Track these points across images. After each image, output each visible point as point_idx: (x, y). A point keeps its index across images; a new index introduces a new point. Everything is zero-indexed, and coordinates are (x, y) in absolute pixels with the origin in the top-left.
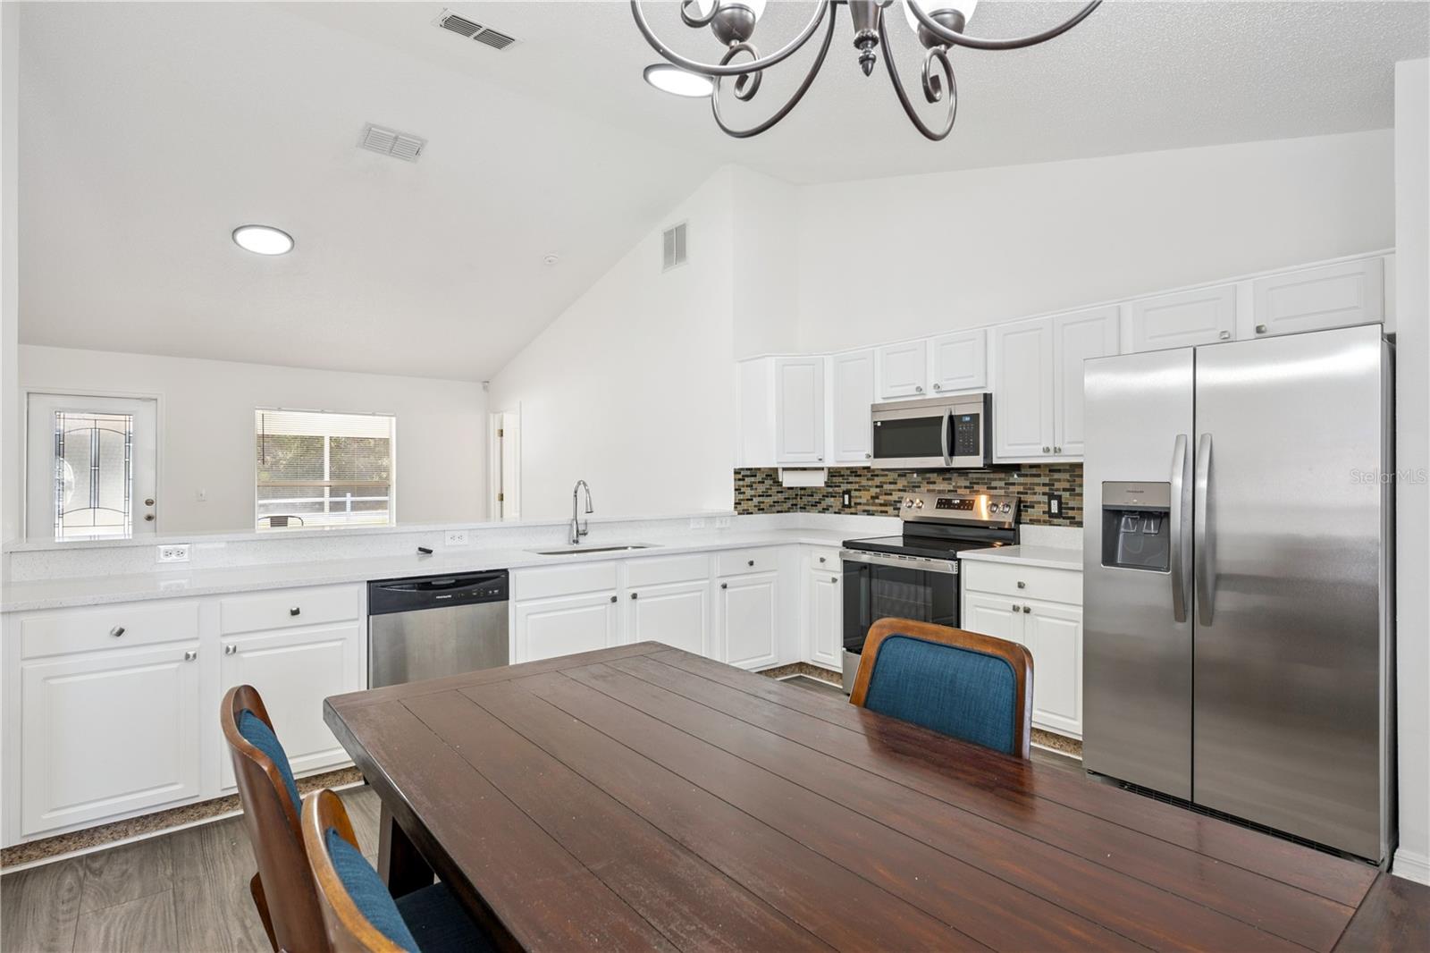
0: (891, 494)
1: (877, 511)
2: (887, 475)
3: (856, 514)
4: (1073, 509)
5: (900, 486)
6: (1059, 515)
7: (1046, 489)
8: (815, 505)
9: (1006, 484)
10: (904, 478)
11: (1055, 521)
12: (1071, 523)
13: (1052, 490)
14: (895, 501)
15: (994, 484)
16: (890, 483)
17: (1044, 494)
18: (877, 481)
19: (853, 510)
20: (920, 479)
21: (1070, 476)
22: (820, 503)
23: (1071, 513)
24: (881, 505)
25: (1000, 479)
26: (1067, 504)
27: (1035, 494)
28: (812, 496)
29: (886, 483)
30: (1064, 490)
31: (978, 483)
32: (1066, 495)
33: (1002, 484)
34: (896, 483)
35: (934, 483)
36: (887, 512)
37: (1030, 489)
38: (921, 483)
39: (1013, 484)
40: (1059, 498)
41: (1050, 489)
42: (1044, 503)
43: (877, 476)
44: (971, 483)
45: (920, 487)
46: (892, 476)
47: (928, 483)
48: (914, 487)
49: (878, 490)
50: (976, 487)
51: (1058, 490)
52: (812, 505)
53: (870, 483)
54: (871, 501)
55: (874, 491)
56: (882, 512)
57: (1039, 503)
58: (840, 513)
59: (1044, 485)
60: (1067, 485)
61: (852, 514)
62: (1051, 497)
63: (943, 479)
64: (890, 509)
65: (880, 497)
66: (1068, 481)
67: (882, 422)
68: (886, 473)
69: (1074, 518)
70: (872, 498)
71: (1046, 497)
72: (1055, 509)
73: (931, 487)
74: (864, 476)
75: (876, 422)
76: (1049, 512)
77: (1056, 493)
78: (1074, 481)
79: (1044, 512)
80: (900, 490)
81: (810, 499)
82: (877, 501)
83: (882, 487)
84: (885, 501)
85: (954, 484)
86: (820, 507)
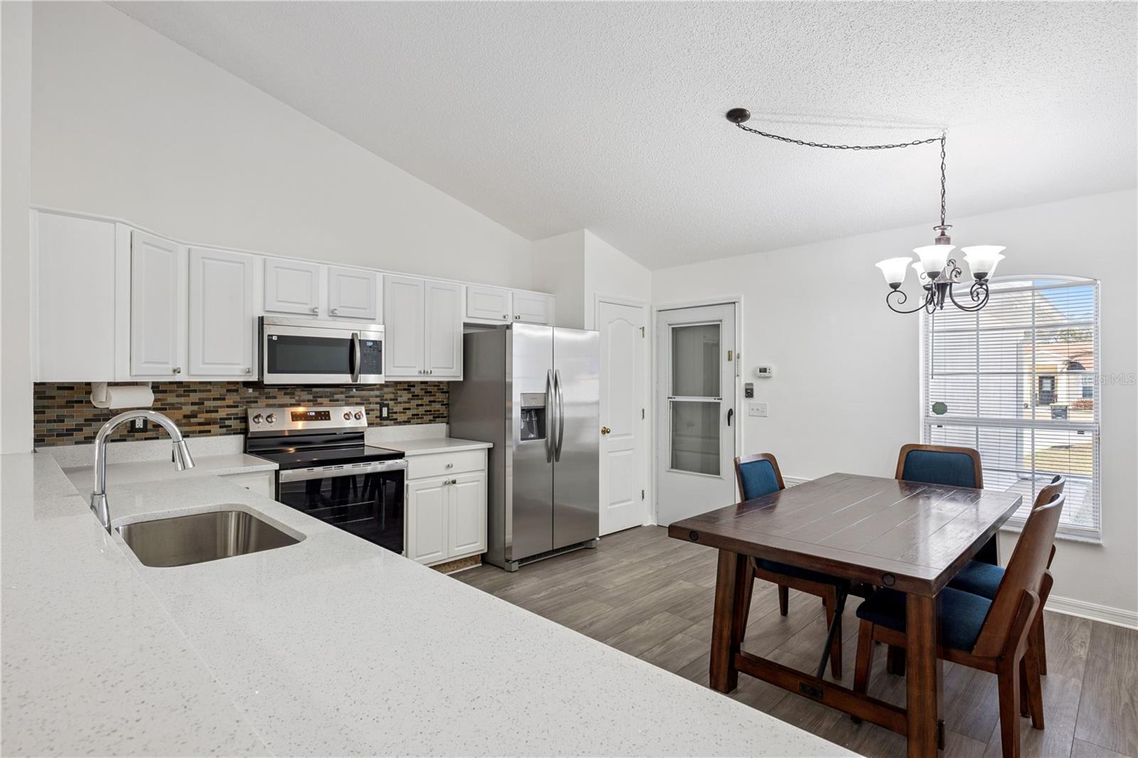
0: (217, 411)
1: (194, 432)
2: (210, 391)
3: (158, 438)
4: (396, 413)
5: (229, 401)
6: (387, 418)
7: (378, 400)
8: (69, 432)
9: (346, 397)
10: (235, 394)
11: (385, 422)
12: (395, 423)
13: (383, 400)
14: (221, 419)
15: (336, 397)
16: (215, 399)
17: (376, 403)
18: (194, 397)
19: (149, 434)
20: (256, 394)
21: (395, 390)
22: (81, 430)
23: (395, 416)
24: (200, 424)
25: (341, 393)
26: (393, 409)
27: (370, 403)
28: (63, 421)
29: (209, 399)
30: (391, 400)
31: (321, 397)
32: (391, 403)
33: (342, 396)
34: (224, 399)
35: (275, 398)
36: (210, 431)
37: (366, 400)
38: (257, 398)
39: (353, 397)
40: (387, 405)
41: (381, 400)
42: (377, 410)
43: (195, 391)
44: (314, 397)
45: (257, 402)
46: (216, 393)
47: (266, 398)
48: (247, 402)
49: (195, 408)
50: (319, 400)
51: (386, 400)
52: (58, 435)
53: (182, 400)
54: (184, 421)
55: (187, 409)
56: (200, 432)
57: (373, 410)
58: (125, 440)
59: (377, 396)
60: (392, 396)
61: (146, 439)
62: (382, 405)
63: (285, 394)
64: (214, 428)
65: (199, 416)
66: (394, 393)
67: (278, 336)
68: (209, 387)
69: (397, 419)
70: (185, 417)
71: (378, 405)
72: (385, 414)
73: (271, 401)
74: (171, 392)
75: (272, 336)
76: (381, 417)
77: (385, 402)
78: (397, 393)
79: (376, 417)
80: (228, 407)
81: (55, 426)
82: (193, 420)
83: (203, 404)
84: (206, 419)
85: (297, 398)
86: (78, 436)
